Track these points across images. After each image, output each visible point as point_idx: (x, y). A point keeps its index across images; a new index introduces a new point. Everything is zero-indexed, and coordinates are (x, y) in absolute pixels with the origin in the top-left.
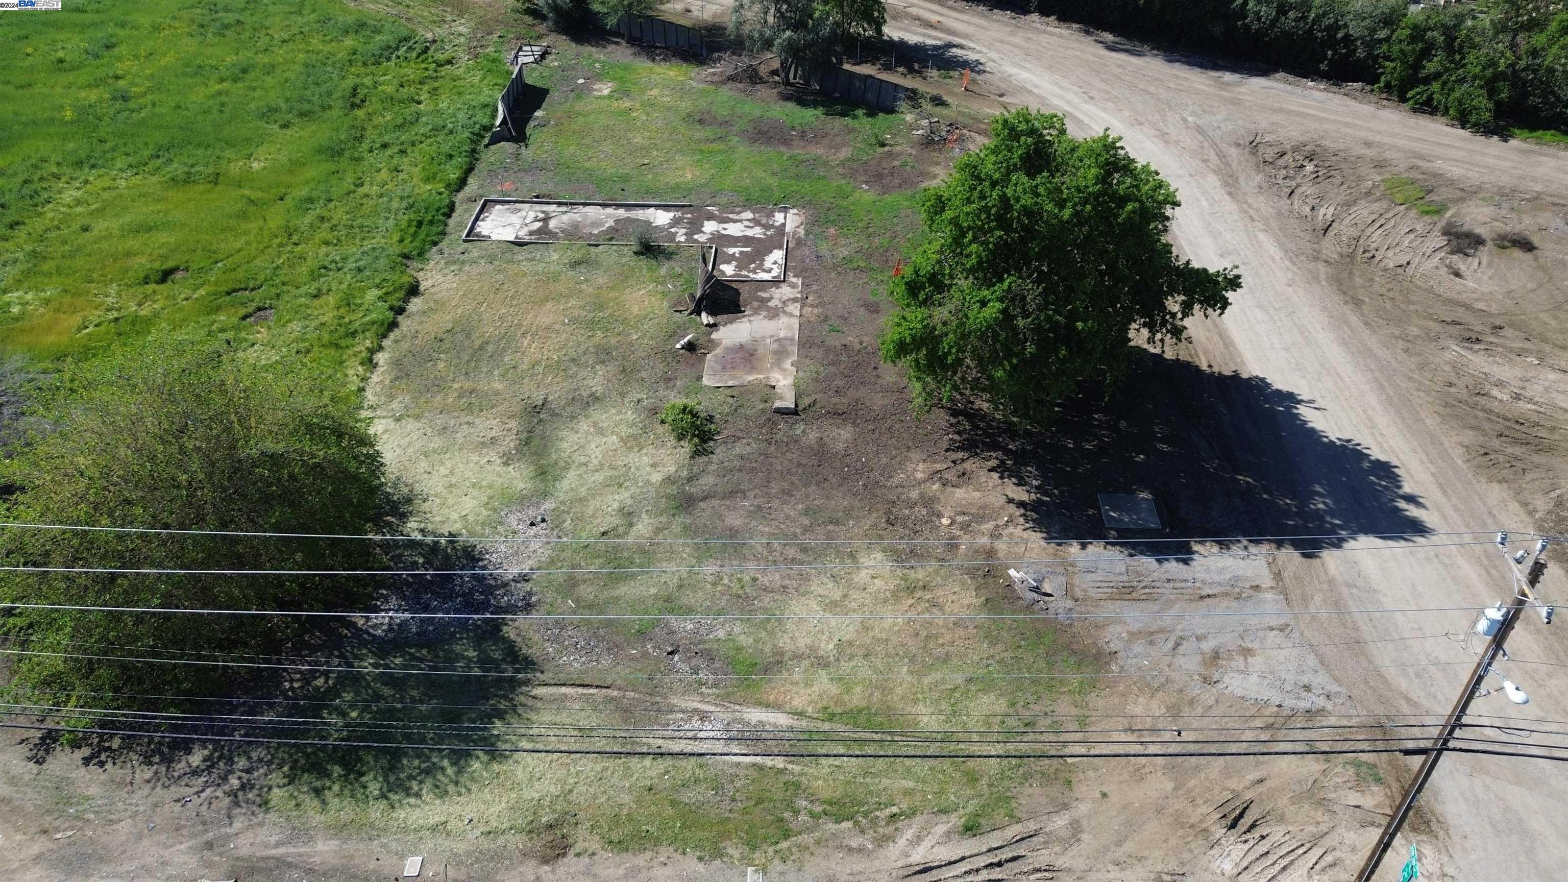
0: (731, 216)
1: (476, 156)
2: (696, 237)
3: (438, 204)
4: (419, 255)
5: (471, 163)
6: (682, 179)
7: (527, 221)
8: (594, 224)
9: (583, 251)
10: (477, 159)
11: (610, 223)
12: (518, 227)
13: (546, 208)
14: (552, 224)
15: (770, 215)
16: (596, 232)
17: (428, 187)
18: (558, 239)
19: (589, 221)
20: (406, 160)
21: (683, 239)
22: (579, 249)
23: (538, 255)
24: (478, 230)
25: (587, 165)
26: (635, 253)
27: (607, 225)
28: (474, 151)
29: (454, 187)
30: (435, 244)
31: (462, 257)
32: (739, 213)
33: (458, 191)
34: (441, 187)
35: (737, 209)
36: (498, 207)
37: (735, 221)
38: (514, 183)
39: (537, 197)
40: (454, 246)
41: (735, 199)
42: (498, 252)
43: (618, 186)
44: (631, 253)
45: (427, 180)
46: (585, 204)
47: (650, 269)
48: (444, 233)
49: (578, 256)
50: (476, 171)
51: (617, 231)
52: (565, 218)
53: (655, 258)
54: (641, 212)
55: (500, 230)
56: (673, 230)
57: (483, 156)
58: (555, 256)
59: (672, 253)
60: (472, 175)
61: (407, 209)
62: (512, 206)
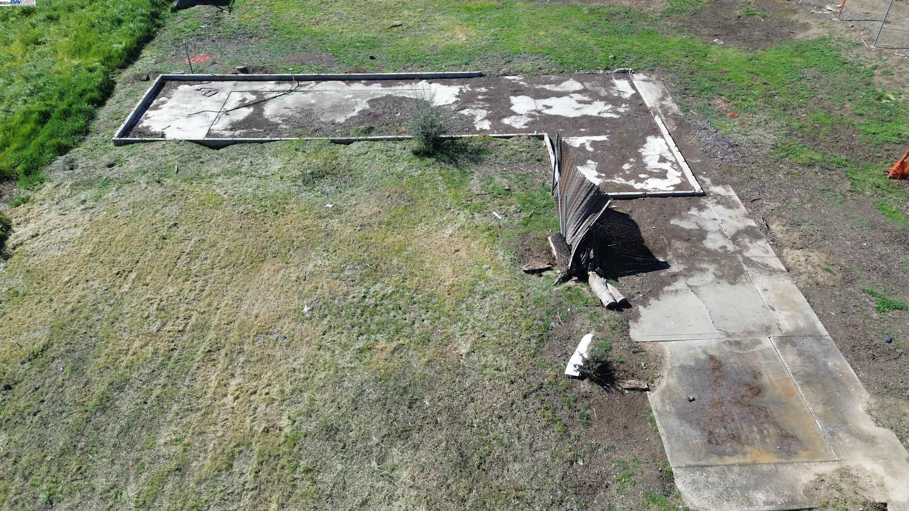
0: (547, 87)
1: (158, 21)
2: (506, 121)
3: (84, 86)
4: (27, 173)
5: (149, 30)
6: (454, 42)
7: (228, 107)
8: (336, 108)
9: (325, 153)
10: (159, 26)
11: (363, 105)
12: (213, 116)
13: (257, 86)
14: (269, 110)
15: (607, 84)
16: (341, 120)
17: (76, 62)
18: (280, 134)
19: (327, 104)
20: (53, 28)
21: (486, 125)
22: (317, 151)
23: (246, 163)
24: (145, 123)
25: (316, 29)
26: (416, 153)
27: (358, 109)
28: (155, 15)
29: (117, 61)
30: (62, 150)
31: (108, 173)
32: (558, 83)
33: (124, 67)
34: (95, 62)
35: (553, 78)
36: (184, 88)
37: (559, 95)
38: (210, 54)
39: (244, 70)
40: (97, 153)
41: (541, 64)
42: (174, 161)
43: (365, 53)
44: (408, 154)
45: (77, 52)
46: (319, 79)
47: (450, 182)
48: (85, 132)
49: (317, 162)
50: (156, 41)
51: (376, 116)
52: (290, 100)
53: (453, 160)
54: (407, 87)
55: (183, 122)
56: (466, 112)
57: (170, 23)
58: (276, 165)
59: (479, 151)
60: (149, 46)
61: (31, 94)
62: (206, 85)
